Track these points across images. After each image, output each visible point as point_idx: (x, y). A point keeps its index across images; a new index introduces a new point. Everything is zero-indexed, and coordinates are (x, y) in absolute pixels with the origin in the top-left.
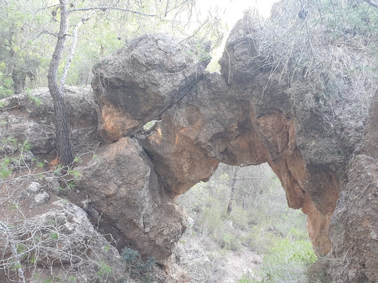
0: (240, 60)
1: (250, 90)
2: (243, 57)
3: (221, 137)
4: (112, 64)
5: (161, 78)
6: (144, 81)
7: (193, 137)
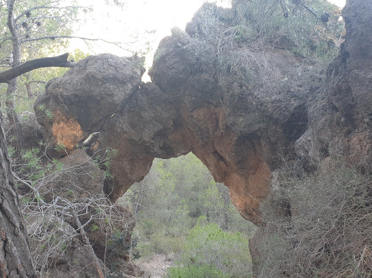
0: (173, 68)
1: (182, 91)
2: (175, 66)
3: (160, 134)
4: (70, 83)
5: (115, 89)
6: (101, 94)
7: (137, 139)
